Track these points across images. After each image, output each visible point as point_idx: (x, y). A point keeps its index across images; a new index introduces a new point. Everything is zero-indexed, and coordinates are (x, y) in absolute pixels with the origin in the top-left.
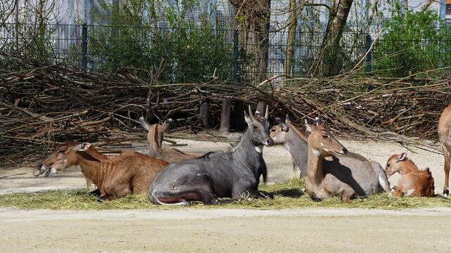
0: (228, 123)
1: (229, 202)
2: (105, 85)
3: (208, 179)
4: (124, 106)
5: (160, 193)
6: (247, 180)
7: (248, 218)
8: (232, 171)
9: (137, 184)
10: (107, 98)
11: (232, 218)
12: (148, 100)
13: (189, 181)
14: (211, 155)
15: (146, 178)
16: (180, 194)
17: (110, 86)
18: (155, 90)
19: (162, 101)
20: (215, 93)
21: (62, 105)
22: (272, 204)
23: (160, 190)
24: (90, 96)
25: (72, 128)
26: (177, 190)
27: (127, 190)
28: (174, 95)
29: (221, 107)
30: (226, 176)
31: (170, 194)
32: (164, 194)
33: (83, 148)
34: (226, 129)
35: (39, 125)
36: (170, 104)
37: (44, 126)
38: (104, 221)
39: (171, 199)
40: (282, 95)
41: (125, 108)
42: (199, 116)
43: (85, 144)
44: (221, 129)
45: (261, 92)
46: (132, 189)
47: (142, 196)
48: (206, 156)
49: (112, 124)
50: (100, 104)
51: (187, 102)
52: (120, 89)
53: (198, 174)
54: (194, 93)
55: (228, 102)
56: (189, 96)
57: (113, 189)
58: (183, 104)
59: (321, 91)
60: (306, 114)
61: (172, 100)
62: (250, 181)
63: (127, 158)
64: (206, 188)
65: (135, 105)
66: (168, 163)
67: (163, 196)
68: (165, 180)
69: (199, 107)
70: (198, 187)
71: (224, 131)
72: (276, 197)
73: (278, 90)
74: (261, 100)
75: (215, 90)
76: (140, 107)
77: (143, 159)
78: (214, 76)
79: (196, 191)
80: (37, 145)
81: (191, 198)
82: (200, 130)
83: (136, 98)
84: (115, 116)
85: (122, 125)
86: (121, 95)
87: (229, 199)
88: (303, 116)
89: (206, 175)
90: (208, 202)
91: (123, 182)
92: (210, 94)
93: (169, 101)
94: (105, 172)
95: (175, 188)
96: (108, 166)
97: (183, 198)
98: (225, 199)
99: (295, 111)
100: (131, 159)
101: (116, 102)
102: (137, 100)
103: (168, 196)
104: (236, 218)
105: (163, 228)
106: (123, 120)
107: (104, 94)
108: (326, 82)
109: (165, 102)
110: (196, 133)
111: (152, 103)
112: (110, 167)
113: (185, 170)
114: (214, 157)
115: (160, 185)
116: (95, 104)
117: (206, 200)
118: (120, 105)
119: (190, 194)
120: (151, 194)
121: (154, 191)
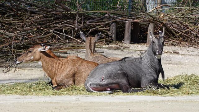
0: (130, 38)
1: (140, 91)
2: (47, 11)
3: (125, 75)
4: (60, 26)
5: (93, 84)
6: (151, 76)
7: (155, 102)
8: (141, 69)
9: (78, 78)
10: (49, 20)
11: (145, 102)
12: (76, 22)
13: (112, 76)
14: (126, 59)
15: (84, 74)
16: (107, 85)
17: (50, 12)
18: (80, 15)
19: (85, 23)
20: (120, 17)
21: (18, 25)
22: (169, 93)
23: (93, 82)
24: (37, 19)
25: (27, 41)
26: (105, 82)
27: (71, 82)
28: (93, 19)
29: (124, 27)
30: (137, 72)
31: (100, 85)
32: (96, 85)
33: (44, 49)
34: (129, 41)
35: (4, 38)
36: (90, 25)
37: (8, 39)
38: (59, 103)
39: (101, 88)
40: (165, 18)
41: (61, 27)
42: (109, 33)
43: (46, 47)
44: (125, 42)
45: (151, 16)
46: (74, 81)
47: (81, 86)
48: (123, 60)
49: (52, 38)
50: (44, 24)
51: (102, 23)
52: (57, 14)
53: (119, 72)
54: (106, 17)
55: (129, 24)
56: (103, 19)
57: (62, 81)
58: (99, 25)
59: (191, 16)
60: (181, 32)
61: (92, 22)
62: (153, 76)
63: (72, 60)
64: (124, 81)
65: (68, 25)
66: (98, 64)
67: (95, 86)
68: (97, 75)
69: (109, 26)
70: (119, 80)
71: (126, 43)
72: (170, 88)
73: (162, 15)
74: (152, 22)
75: (119, 15)
76: (71, 27)
77: (82, 62)
78: (118, 6)
79: (117, 84)
80: (5, 52)
81: (114, 88)
82: (111, 42)
83: (68, 21)
84: (54, 32)
85: (59, 39)
86: (57, 19)
87: (139, 89)
88: (179, 33)
89: (124, 72)
90: (125, 90)
91: (68, 77)
92: (117, 18)
93: (90, 22)
94: (57, 69)
95: (104, 81)
96: (59, 65)
97: (109, 87)
98: (137, 89)
99: (174, 30)
100: (74, 61)
101: (55, 23)
102: (68, 22)
103: (98, 86)
104: (148, 102)
105: (101, 108)
106: (59, 35)
107: (46, 17)
108: (195, 9)
109: (88, 23)
110: (108, 44)
111: (79, 24)
112: (60, 66)
113: (110, 69)
114: (128, 61)
115: (93, 79)
116: (40, 24)
117: (124, 90)
118: (57, 25)
119: (114, 85)
120: (86, 85)
121: (90, 83)
